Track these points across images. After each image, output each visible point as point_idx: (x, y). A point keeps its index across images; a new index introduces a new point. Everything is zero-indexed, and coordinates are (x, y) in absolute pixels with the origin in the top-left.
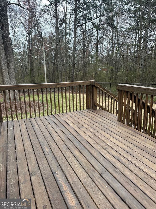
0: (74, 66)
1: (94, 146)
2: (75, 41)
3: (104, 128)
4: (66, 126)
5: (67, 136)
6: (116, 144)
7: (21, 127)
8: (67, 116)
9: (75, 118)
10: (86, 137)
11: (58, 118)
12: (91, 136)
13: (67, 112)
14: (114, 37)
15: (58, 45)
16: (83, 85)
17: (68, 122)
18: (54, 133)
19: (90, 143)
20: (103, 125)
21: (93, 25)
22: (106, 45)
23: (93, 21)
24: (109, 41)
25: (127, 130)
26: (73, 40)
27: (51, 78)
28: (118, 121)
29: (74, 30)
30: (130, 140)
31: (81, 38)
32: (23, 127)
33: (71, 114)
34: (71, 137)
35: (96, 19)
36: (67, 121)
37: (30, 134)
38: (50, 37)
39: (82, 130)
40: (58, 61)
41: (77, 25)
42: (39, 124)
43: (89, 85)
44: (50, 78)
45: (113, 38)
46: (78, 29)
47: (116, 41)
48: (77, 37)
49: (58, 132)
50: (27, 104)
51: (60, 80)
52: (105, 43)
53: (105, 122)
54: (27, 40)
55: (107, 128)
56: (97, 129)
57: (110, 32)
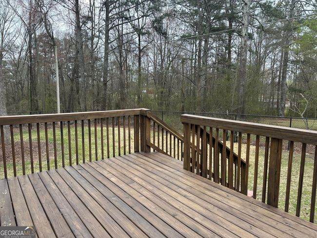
0: (105, 84)
1: (156, 212)
2: (106, 49)
3: (166, 182)
4: (105, 183)
5: (110, 199)
6: (188, 205)
7: (23, 189)
8: (104, 165)
9: (118, 168)
10: (141, 199)
11: (89, 170)
12: (148, 196)
13: (103, 159)
14: (163, 47)
15: (80, 52)
16: (129, 116)
17: (107, 176)
18: (85, 197)
19: (149, 208)
20: (164, 176)
21: (133, 27)
22: (152, 58)
23: (133, 22)
24: (156, 52)
25: (199, 182)
26: (104, 46)
27: (67, 103)
28: (185, 168)
29: (104, 32)
30: (206, 198)
31: (116, 45)
32: (28, 188)
33: (111, 162)
34: (116, 201)
35: (137, 20)
36: (105, 173)
37: (43, 202)
38: (65, 39)
39: (133, 187)
40: (78, 77)
41: (110, 26)
42: (56, 181)
43: (138, 115)
44: (65, 103)
45: (161, 47)
46: (111, 31)
47: (166, 52)
48: (111, 43)
49: (92, 194)
50: (27, 147)
51: (82, 106)
52: (151, 55)
53: (166, 171)
54: (26, 41)
55: (171, 181)
56: (156, 183)
57: (158, 39)
